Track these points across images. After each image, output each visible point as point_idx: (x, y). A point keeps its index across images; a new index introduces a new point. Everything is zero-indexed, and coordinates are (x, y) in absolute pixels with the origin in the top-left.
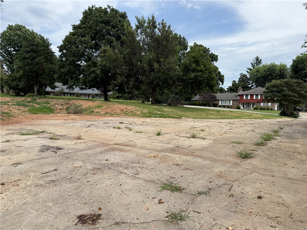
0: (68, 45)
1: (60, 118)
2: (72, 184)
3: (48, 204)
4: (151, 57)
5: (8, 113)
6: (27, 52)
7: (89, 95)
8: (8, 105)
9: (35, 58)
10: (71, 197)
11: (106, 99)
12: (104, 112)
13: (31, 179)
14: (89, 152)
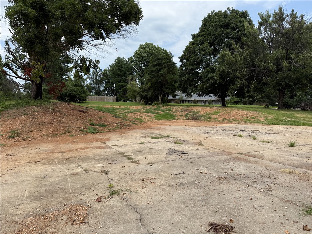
0: (188, 55)
1: (181, 124)
2: (200, 190)
3: (181, 205)
4: (278, 56)
5: (140, 119)
6: (154, 66)
7: (205, 101)
8: (140, 112)
9: (160, 71)
10: (200, 202)
11: (224, 105)
12: (222, 119)
13: (163, 179)
14: (212, 159)
